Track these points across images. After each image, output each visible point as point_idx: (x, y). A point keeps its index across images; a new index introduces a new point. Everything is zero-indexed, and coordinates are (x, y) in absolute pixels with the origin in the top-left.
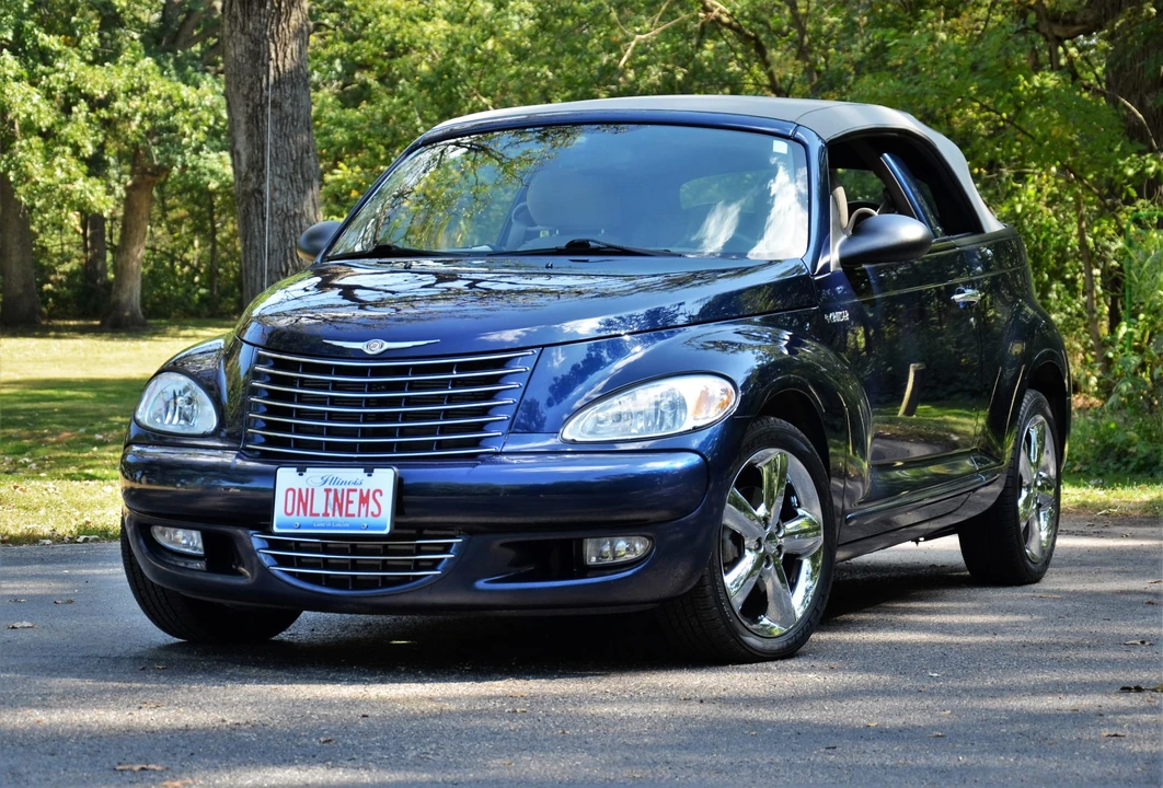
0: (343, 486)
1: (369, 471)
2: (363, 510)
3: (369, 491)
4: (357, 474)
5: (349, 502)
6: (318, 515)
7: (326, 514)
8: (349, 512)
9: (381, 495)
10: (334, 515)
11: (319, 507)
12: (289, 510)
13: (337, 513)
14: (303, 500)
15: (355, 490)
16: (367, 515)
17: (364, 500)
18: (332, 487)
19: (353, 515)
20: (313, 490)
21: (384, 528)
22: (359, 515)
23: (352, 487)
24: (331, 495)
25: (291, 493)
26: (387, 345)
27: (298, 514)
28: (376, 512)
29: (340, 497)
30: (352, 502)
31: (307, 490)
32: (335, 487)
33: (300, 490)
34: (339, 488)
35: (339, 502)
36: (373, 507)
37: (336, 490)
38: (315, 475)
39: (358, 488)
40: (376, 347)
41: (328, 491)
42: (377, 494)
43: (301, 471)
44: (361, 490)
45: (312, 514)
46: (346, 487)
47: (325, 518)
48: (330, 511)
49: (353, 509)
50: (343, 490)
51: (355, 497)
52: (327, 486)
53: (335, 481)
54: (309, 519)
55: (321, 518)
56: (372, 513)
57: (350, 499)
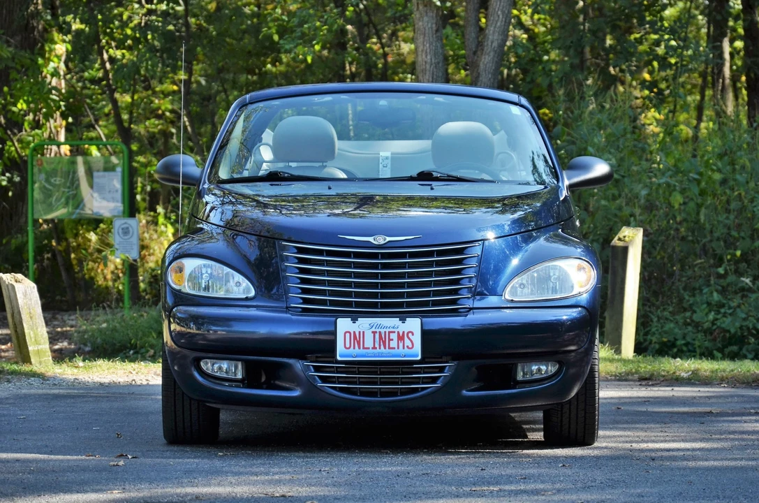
0: (385, 330)
1: (403, 320)
2: (401, 345)
3: (404, 332)
4: (395, 321)
5: (390, 340)
6: (369, 348)
7: (374, 348)
8: (391, 346)
9: (413, 335)
10: (380, 348)
11: (369, 342)
12: (348, 346)
13: (382, 347)
14: (357, 339)
15: (394, 332)
16: (404, 348)
17: (401, 338)
18: (378, 330)
19: (394, 348)
20: (363, 332)
21: (417, 356)
22: (398, 348)
23: (392, 330)
24: (377, 336)
25: (348, 335)
26: (388, 239)
27: (354, 348)
28: (410, 346)
29: (383, 336)
30: (392, 340)
31: (360, 332)
32: (380, 330)
33: (354, 332)
34: (383, 331)
35: (383, 340)
36: (407, 342)
37: (380, 332)
38: (364, 323)
39: (396, 330)
40: (380, 240)
41: (373, 332)
42: (410, 335)
43: (354, 320)
44: (398, 332)
45: (364, 348)
46: (387, 330)
47: (374, 350)
48: (377, 345)
49: (394, 344)
50: (385, 332)
51: (394, 336)
52: (373, 329)
53: (379, 326)
54: (362, 351)
55: (371, 351)
56: (408, 347)
57: (391, 338)
